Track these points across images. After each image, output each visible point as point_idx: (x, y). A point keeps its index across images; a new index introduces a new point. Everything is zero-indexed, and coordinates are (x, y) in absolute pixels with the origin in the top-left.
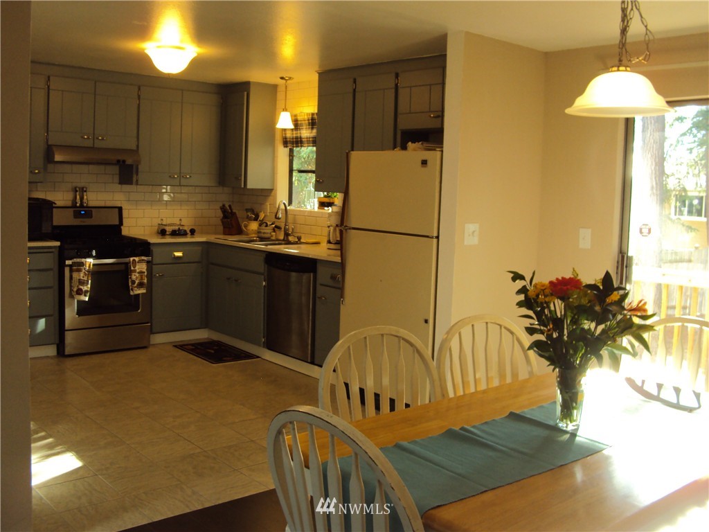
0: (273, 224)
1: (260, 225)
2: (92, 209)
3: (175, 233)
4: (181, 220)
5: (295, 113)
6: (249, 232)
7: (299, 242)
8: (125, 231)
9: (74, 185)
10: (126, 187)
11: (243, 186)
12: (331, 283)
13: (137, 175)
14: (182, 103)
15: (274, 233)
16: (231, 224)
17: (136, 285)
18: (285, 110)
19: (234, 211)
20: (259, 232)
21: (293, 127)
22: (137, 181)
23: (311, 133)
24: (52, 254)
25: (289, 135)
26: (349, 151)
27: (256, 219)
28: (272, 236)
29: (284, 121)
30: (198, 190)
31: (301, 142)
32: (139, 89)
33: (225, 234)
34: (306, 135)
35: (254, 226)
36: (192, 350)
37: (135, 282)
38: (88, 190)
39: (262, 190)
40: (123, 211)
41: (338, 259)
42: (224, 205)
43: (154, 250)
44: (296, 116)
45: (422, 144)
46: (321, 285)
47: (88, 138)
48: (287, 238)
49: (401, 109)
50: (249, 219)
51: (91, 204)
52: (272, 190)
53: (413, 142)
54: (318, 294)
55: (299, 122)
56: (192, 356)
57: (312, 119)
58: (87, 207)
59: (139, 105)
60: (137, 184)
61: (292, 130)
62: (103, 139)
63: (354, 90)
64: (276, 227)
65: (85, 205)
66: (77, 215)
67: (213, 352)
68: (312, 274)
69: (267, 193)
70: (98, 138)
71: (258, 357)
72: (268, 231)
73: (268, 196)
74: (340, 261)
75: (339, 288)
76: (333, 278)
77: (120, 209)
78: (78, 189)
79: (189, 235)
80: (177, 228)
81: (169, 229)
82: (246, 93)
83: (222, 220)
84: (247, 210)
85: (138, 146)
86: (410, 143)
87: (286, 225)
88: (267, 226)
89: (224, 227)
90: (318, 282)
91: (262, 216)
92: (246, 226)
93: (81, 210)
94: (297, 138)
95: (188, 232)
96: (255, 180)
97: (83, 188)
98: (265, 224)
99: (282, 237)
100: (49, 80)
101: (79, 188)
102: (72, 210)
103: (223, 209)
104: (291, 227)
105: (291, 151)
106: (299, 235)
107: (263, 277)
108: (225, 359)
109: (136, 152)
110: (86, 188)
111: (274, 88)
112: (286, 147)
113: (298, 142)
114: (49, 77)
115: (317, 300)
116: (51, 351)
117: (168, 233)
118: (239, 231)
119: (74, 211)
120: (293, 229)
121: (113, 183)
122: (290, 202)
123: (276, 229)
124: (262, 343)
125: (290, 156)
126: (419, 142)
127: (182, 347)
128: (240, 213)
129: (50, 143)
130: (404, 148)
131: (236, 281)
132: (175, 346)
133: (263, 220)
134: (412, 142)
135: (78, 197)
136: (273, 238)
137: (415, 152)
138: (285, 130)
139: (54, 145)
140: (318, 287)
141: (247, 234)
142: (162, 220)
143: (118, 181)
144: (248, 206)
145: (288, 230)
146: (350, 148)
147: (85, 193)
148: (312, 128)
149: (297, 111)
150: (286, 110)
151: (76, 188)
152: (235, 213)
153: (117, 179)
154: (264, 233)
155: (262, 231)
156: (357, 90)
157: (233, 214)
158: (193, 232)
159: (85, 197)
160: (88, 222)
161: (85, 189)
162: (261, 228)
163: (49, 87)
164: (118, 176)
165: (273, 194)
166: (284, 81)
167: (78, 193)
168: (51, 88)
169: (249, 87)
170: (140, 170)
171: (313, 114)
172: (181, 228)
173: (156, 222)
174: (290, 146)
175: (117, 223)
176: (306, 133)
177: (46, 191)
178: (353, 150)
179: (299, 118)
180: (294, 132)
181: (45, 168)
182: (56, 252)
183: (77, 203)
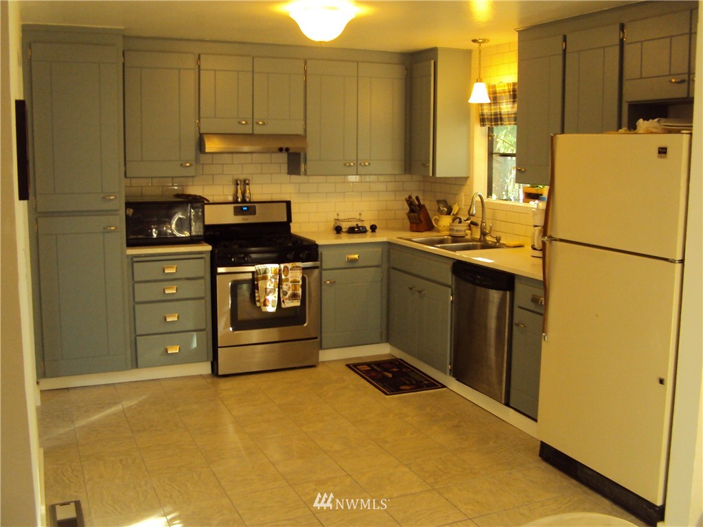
0: (468, 220)
1: (454, 220)
2: (256, 205)
3: (352, 231)
4: (360, 214)
5: (493, 83)
6: (440, 228)
7: (497, 245)
8: (295, 229)
9: (236, 177)
10: (294, 178)
11: (431, 175)
12: (531, 306)
13: (305, 164)
14: (358, 77)
15: (469, 231)
16: (419, 218)
17: (287, 296)
18: (479, 80)
19: (422, 202)
20: (451, 230)
21: (489, 101)
22: (305, 170)
23: (512, 108)
24: (203, 260)
25: (486, 111)
26: (555, 134)
27: (449, 213)
28: (466, 235)
29: (479, 95)
30: (382, 178)
31: (501, 119)
32: (306, 64)
33: (412, 230)
34: (506, 110)
35: (446, 221)
36: (367, 372)
37: (287, 293)
38: (251, 182)
39: (456, 178)
40: (292, 205)
41: (540, 277)
42: (410, 197)
43: (323, 253)
44: (494, 87)
45: (658, 121)
46: (520, 307)
47: (247, 123)
48: (484, 238)
49: (628, 73)
50: (441, 212)
51: (255, 198)
52: (467, 178)
53: (646, 119)
54: (516, 321)
55: (498, 95)
56: (363, 381)
57: (514, 91)
58: (250, 202)
59: (306, 81)
60: (305, 174)
61: (490, 104)
62: (264, 124)
63: (565, 51)
64: (473, 223)
65: (248, 200)
66: (238, 211)
67: (390, 375)
68: (508, 293)
69: (461, 182)
70: (257, 123)
71: (444, 386)
72: (462, 229)
73: (463, 185)
74: (542, 279)
75: (542, 315)
76: (535, 300)
77: (288, 204)
78: (239, 182)
79: (369, 233)
80: (354, 224)
81: (345, 226)
82: (432, 62)
83: (408, 215)
84: (439, 202)
85: (305, 130)
86: (641, 121)
87: (482, 222)
88: (460, 222)
89: (411, 223)
90: (517, 303)
91: (455, 209)
92: (437, 221)
93: (243, 205)
94: (496, 114)
95: (368, 228)
96: (445, 167)
97: (245, 181)
98: (458, 220)
99: (478, 235)
100: (199, 58)
101: (241, 181)
102: (233, 205)
103: (409, 201)
104: (488, 224)
105: (490, 130)
106: (498, 234)
107: (450, 290)
108: (402, 387)
109: (302, 137)
110: (249, 180)
111: (468, 53)
112: (483, 125)
113: (497, 119)
114: (199, 55)
115: (515, 328)
116: (206, 368)
117: (344, 230)
118: (430, 227)
119: (235, 208)
120: (491, 228)
121: (280, 173)
122: (490, 193)
123: (472, 226)
124: (448, 371)
125: (489, 136)
126: (653, 119)
127: (354, 367)
128: (430, 205)
129: (202, 131)
130: (632, 127)
131: (419, 292)
132: (348, 366)
133: (457, 214)
134: (644, 120)
135: (239, 191)
136: (468, 237)
137: (649, 134)
138: (482, 105)
139: (206, 134)
140: (516, 310)
141: (438, 231)
142: (338, 215)
143: (286, 171)
144: (441, 197)
145: (485, 228)
146: (559, 128)
147: (247, 187)
148: (514, 102)
149: (495, 81)
150: (481, 81)
151: (237, 181)
152: (424, 206)
153: (285, 168)
154: (457, 231)
155: (455, 228)
156: (568, 51)
157: (422, 207)
158: (373, 228)
159: (248, 191)
160: (250, 219)
161: (247, 182)
162: (453, 224)
163: (199, 66)
164: (286, 165)
165: (468, 182)
166: (476, 45)
167: (239, 186)
168: (201, 67)
169: (437, 54)
170: (308, 158)
171: (514, 84)
172: (360, 224)
173: (333, 216)
174: (488, 125)
175: (285, 219)
176: (506, 107)
177: (203, 185)
178: (563, 132)
179: (498, 89)
180: (493, 107)
181: (197, 160)
182: (208, 257)
183: (238, 198)
